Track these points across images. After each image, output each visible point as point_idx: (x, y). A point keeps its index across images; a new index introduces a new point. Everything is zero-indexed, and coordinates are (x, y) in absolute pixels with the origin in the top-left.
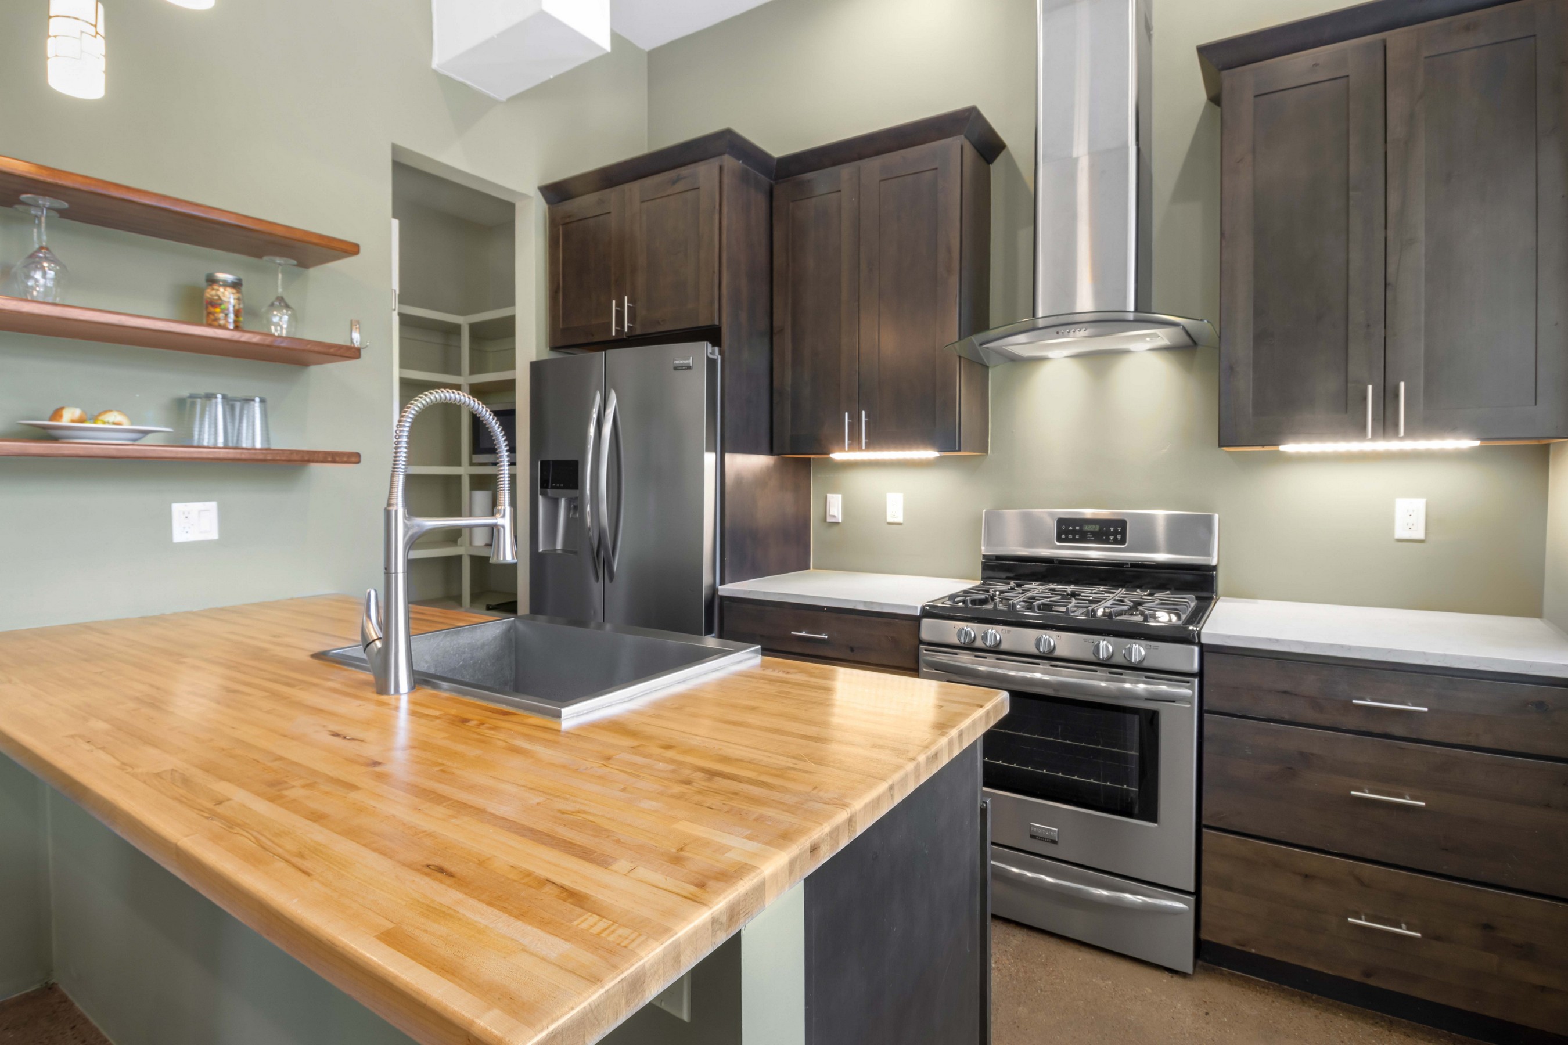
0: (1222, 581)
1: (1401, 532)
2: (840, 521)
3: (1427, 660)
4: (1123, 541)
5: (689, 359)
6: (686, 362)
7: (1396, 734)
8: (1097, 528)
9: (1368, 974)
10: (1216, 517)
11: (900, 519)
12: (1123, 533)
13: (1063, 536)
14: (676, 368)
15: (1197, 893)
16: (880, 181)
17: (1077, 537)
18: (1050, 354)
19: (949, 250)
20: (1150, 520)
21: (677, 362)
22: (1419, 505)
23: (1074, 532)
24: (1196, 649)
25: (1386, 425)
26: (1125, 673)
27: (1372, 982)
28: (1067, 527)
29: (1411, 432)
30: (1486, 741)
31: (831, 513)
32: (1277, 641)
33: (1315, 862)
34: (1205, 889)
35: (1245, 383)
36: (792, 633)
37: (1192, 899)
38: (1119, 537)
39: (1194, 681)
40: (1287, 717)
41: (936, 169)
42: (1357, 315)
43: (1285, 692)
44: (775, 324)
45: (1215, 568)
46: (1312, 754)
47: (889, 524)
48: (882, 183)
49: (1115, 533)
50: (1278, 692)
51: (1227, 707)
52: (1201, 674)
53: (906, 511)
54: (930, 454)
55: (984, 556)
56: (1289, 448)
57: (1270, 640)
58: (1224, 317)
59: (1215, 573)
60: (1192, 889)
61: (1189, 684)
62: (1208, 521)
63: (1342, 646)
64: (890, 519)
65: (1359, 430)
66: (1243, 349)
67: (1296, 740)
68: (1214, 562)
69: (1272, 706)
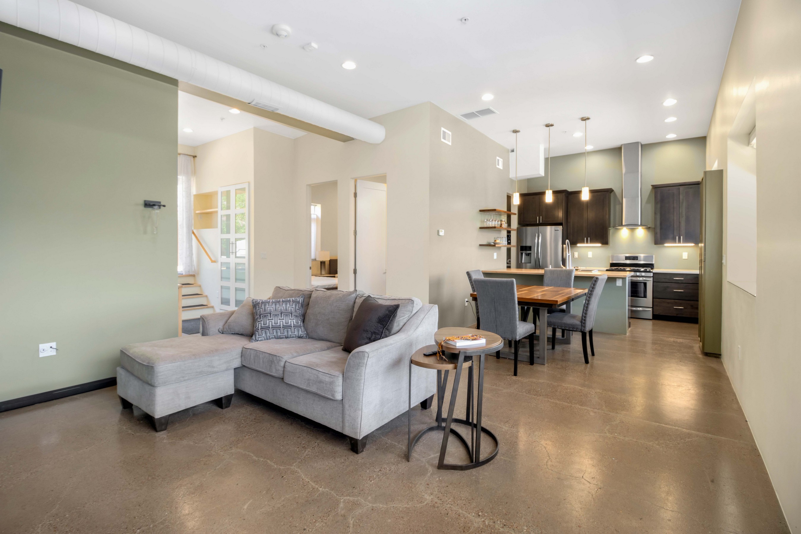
0: (655, 266)
1: (684, 258)
2: (577, 257)
6: (558, 229)
7: (680, 282)
8: (632, 258)
9: (677, 315)
10: (654, 256)
11: (591, 257)
14: (555, 230)
15: (653, 308)
16: (592, 198)
17: (629, 260)
20: (640, 256)
22: (686, 254)
24: (652, 273)
25: (679, 241)
26: (641, 277)
27: (678, 316)
29: (683, 242)
30: (691, 282)
31: (575, 256)
33: (669, 301)
34: (654, 307)
35: (659, 235)
37: (652, 308)
40: (665, 282)
42: (675, 226)
45: (654, 264)
46: (669, 286)
47: (589, 258)
49: (636, 259)
50: (664, 278)
51: (657, 281)
52: (653, 277)
53: (593, 255)
54: (600, 245)
55: (610, 263)
56: (666, 245)
57: (662, 272)
58: (655, 225)
60: (652, 307)
61: (651, 278)
62: (652, 257)
64: (589, 257)
65: (675, 242)
66: (658, 230)
67: (666, 285)
68: (654, 263)
69: (664, 280)
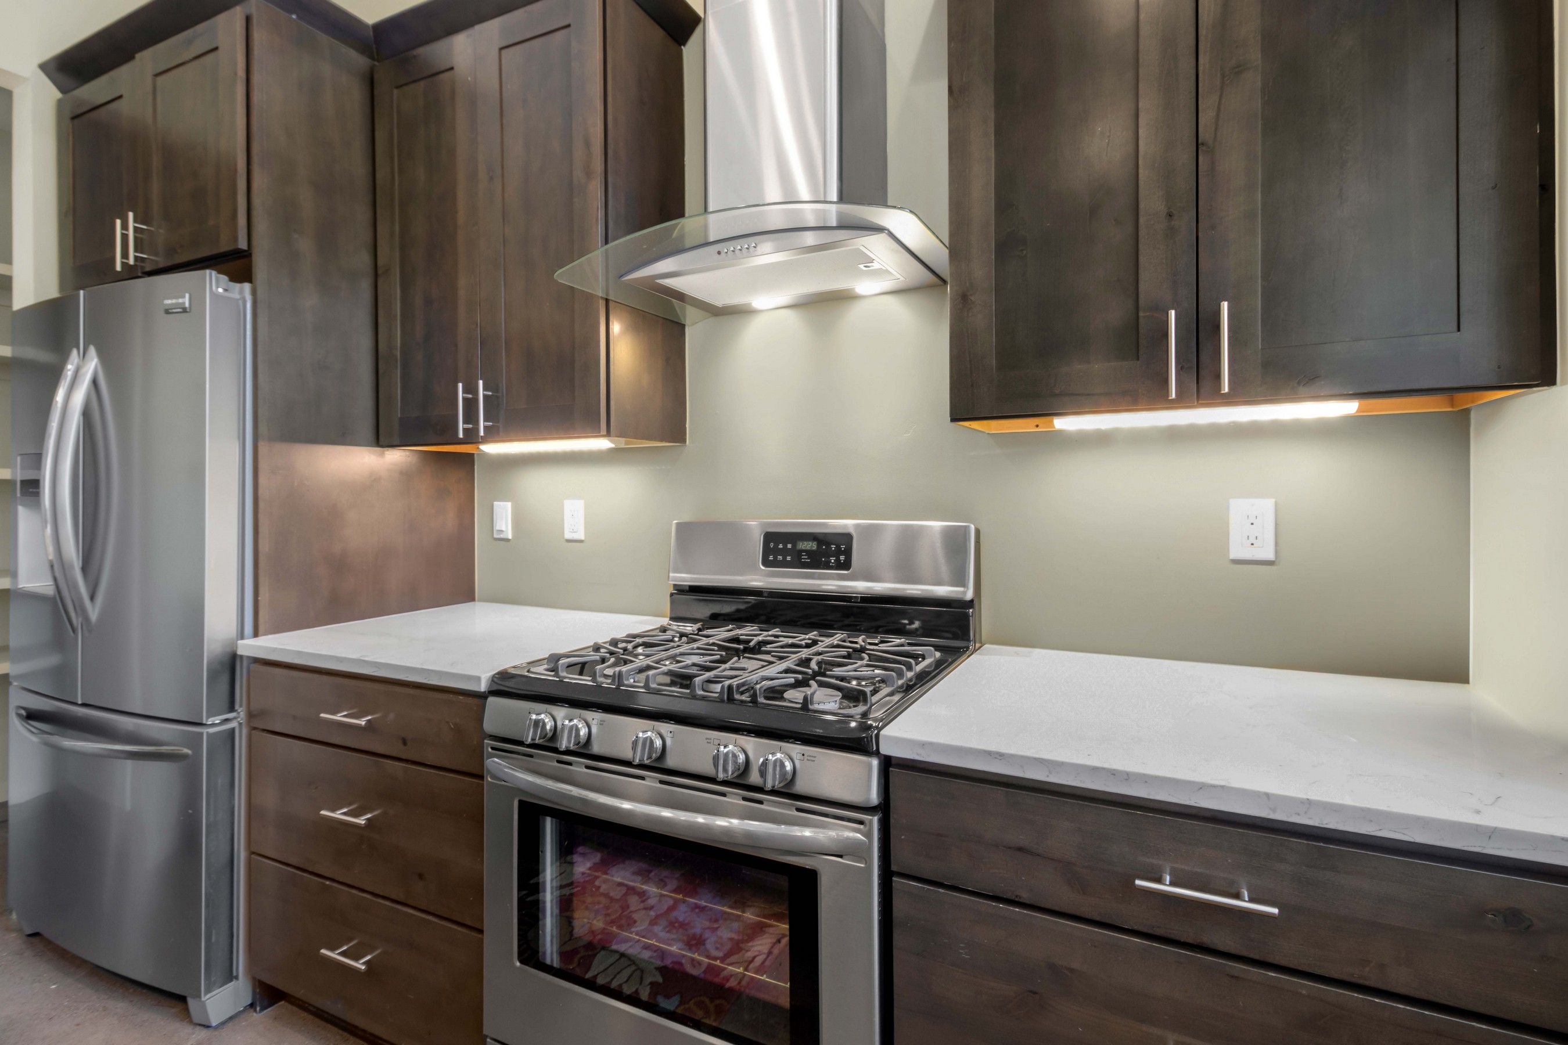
1: (1238, 548)
2: (510, 537)
3: (1274, 810)
4: (846, 565)
5: (184, 297)
6: (180, 301)
7: (1221, 947)
8: (814, 546)
10: (973, 528)
11: (580, 534)
12: (848, 553)
13: (771, 558)
14: (167, 312)
16: (501, 49)
17: (789, 558)
18: (759, 302)
19: (587, 143)
21: (168, 302)
22: (1265, 507)
23: (785, 552)
24: (875, 762)
25: (1201, 376)
26: (769, 801)
28: (776, 545)
31: (498, 528)
32: (1000, 756)
36: (322, 715)
38: (842, 558)
39: (871, 821)
40: (1025, 896)
41: (568, 26)
43: (1020, 849)
44: (380, 263)
45: (970, 604)
46: (1072, 970)
47: (568, 541)
48: (504, 52)
49: (838, 553)
50: (1010, 848)
51: (927, 869)
52: (883, 809)
53: (589, 524)
55: (674, 586)
57: (989, 753)
59: (971, 610)
61: (862, 827)
63: (1113, 773)
64: (568, 535)
68: (969, 596)
69: (1000, 873)
